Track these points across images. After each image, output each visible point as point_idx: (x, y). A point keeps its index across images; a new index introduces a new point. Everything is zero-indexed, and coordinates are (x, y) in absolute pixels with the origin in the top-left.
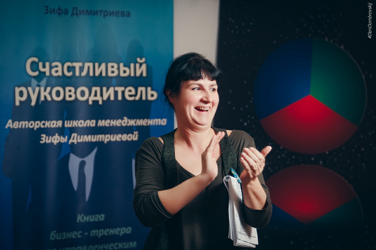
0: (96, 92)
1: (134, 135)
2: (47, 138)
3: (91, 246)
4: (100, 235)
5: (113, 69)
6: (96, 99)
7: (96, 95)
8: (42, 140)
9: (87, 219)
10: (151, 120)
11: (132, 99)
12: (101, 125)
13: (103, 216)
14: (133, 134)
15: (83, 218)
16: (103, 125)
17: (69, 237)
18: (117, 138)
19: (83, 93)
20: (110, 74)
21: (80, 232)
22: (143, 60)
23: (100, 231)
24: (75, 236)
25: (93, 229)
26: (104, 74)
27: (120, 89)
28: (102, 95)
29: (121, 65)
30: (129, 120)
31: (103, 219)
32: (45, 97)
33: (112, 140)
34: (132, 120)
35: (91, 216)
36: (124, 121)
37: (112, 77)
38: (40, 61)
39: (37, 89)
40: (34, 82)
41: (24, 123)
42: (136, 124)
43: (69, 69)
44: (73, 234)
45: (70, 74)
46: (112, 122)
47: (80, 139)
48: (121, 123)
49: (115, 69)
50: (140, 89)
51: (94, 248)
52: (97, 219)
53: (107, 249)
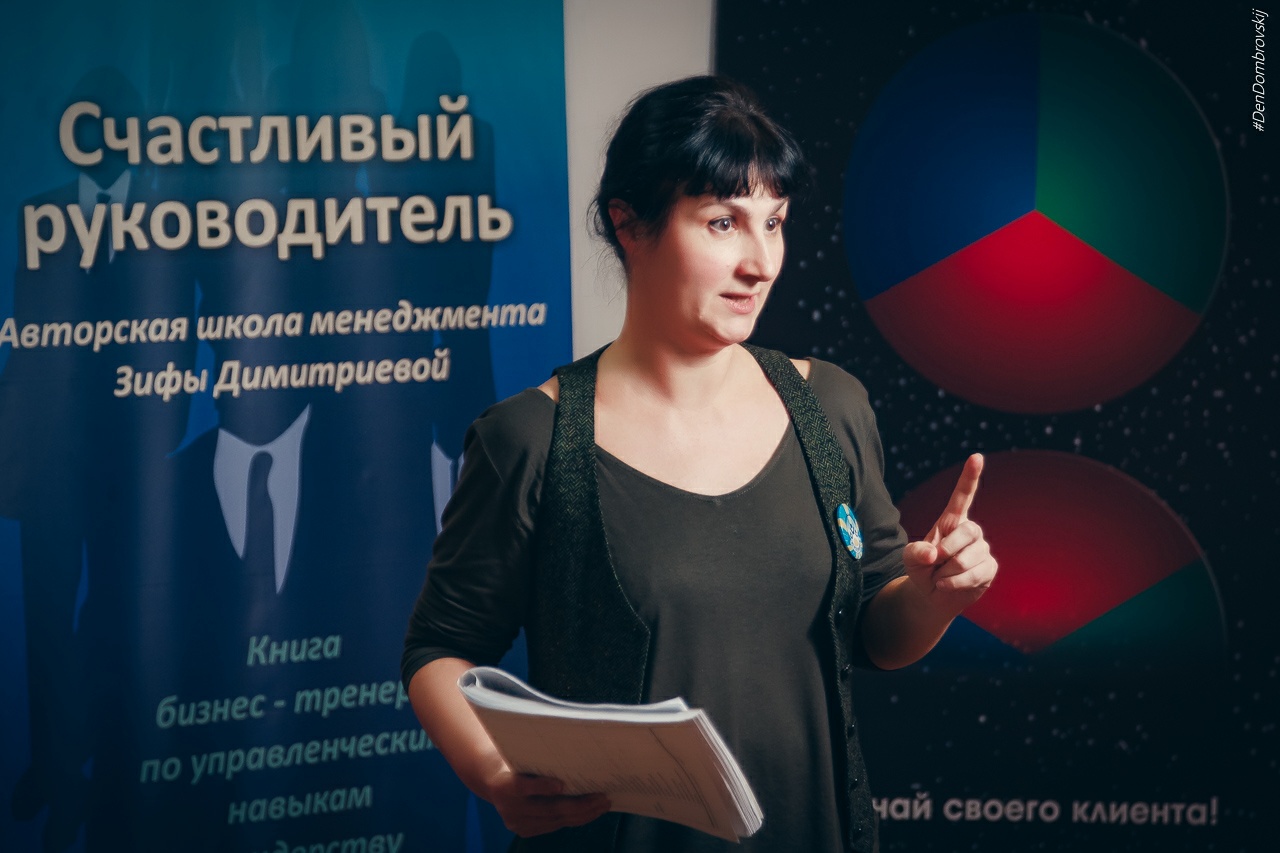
0: (302, 215)
1: (436, 362)
2: (139, 377)
3: (299, 747)
4: (328, 706)
5: (357, 137)
6: (300, 239)
7: (301, 228)
8: (122, 387)
9: (280, 652)
10: (491, 311)
11: (427, 236)
12: (322, 330)
13: (337, 640)
14: (431, 357)
15: (267, 651)
16: (331, 330)
17: (221, 715)
18: (380, 372)
19: (256, 223)
20: (348, 154)
21: (261, 698)
22: (462, 102)
23: (328, 693)
24: (240, 712)
25: (302, 690)
26: (327, 154)
27: (383, 205)
28: (321, 227)
29: (387, 121)
30: (418, 311)
31: (336, 652)
32: (128, 237)
33: (360, 379)
34: (428, 310)
35: (294, 644)
36: (399, 313)
37: (355, 165)
38: (105, 115)
39: (100, 211)
40: (89, 187)
41: (57, 328)
42: (443, 325)
43: (209, 139)
44: (236, 708)
45: (212, 157)
46: (359, 320)
47: (251, 378)
48: (390, 323)
49: (365, 137)
50: (452, 203)
51: (309, 751)
52: (316, 653)
53: (352, 754)
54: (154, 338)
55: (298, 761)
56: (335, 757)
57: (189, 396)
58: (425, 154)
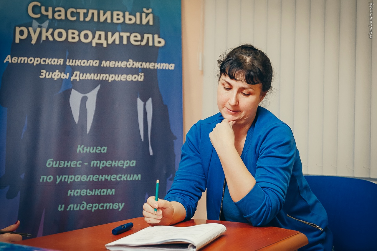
0: (100, 35)
1: (140, 76)
2: (48, 73)
3: (92, 176)
4: (101, 166)
5: (118, 17)
6: (99, 42)
7: (100, 38)
8: (42, 75)
10: (158, 64)
11: (138, 43)
12: (105, 66)
13: (106, 148)
14: (138, 75)
15: (83, 149)
16: (108, 66)
17: (67, 165)
18: (123, 78)
19: (86, 37)
20: (115, 21)
25: (93, 161)
26: (109, 21)
27: (125, 35)
28: (106, 39)
29: (127, 14)
30: (135, 63)
31: (105, 151)
32: (47, 37)
34: (137, 63)
35: (92, 148)
36: (129, 63)
37: (117, 24)
38: (42, 5)
39: (38, 30)
40: (35, 23)
41: (23, 59)
42: (142, 67)
44: (72, 164)
45: (74, 19)
46: (117, 64)
47: (83, 77)
48: (126, 65)
49: (120, 17)
50: (146, 36)
51: (95, 177)
52: (99, 151)
53: (109, 180)
54: (53, 63)
55: (91, 180)
56: (103, 180)
57: (63, 79)
58: (138, 22)
